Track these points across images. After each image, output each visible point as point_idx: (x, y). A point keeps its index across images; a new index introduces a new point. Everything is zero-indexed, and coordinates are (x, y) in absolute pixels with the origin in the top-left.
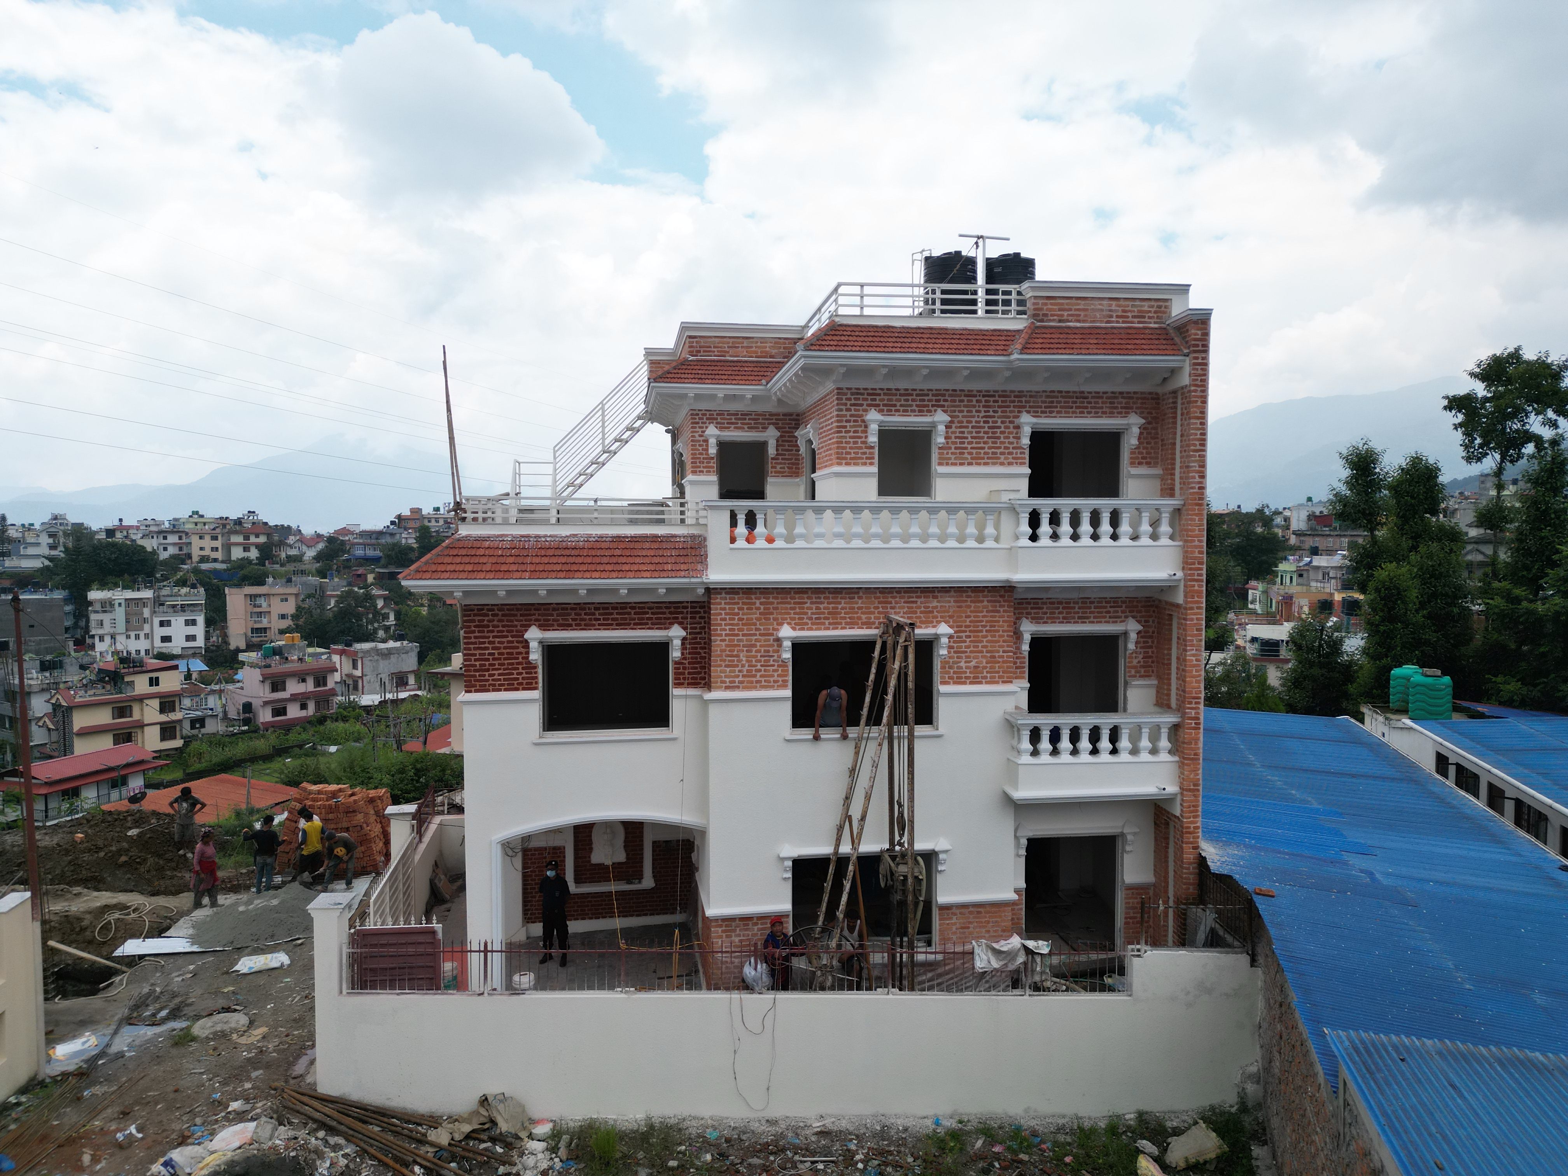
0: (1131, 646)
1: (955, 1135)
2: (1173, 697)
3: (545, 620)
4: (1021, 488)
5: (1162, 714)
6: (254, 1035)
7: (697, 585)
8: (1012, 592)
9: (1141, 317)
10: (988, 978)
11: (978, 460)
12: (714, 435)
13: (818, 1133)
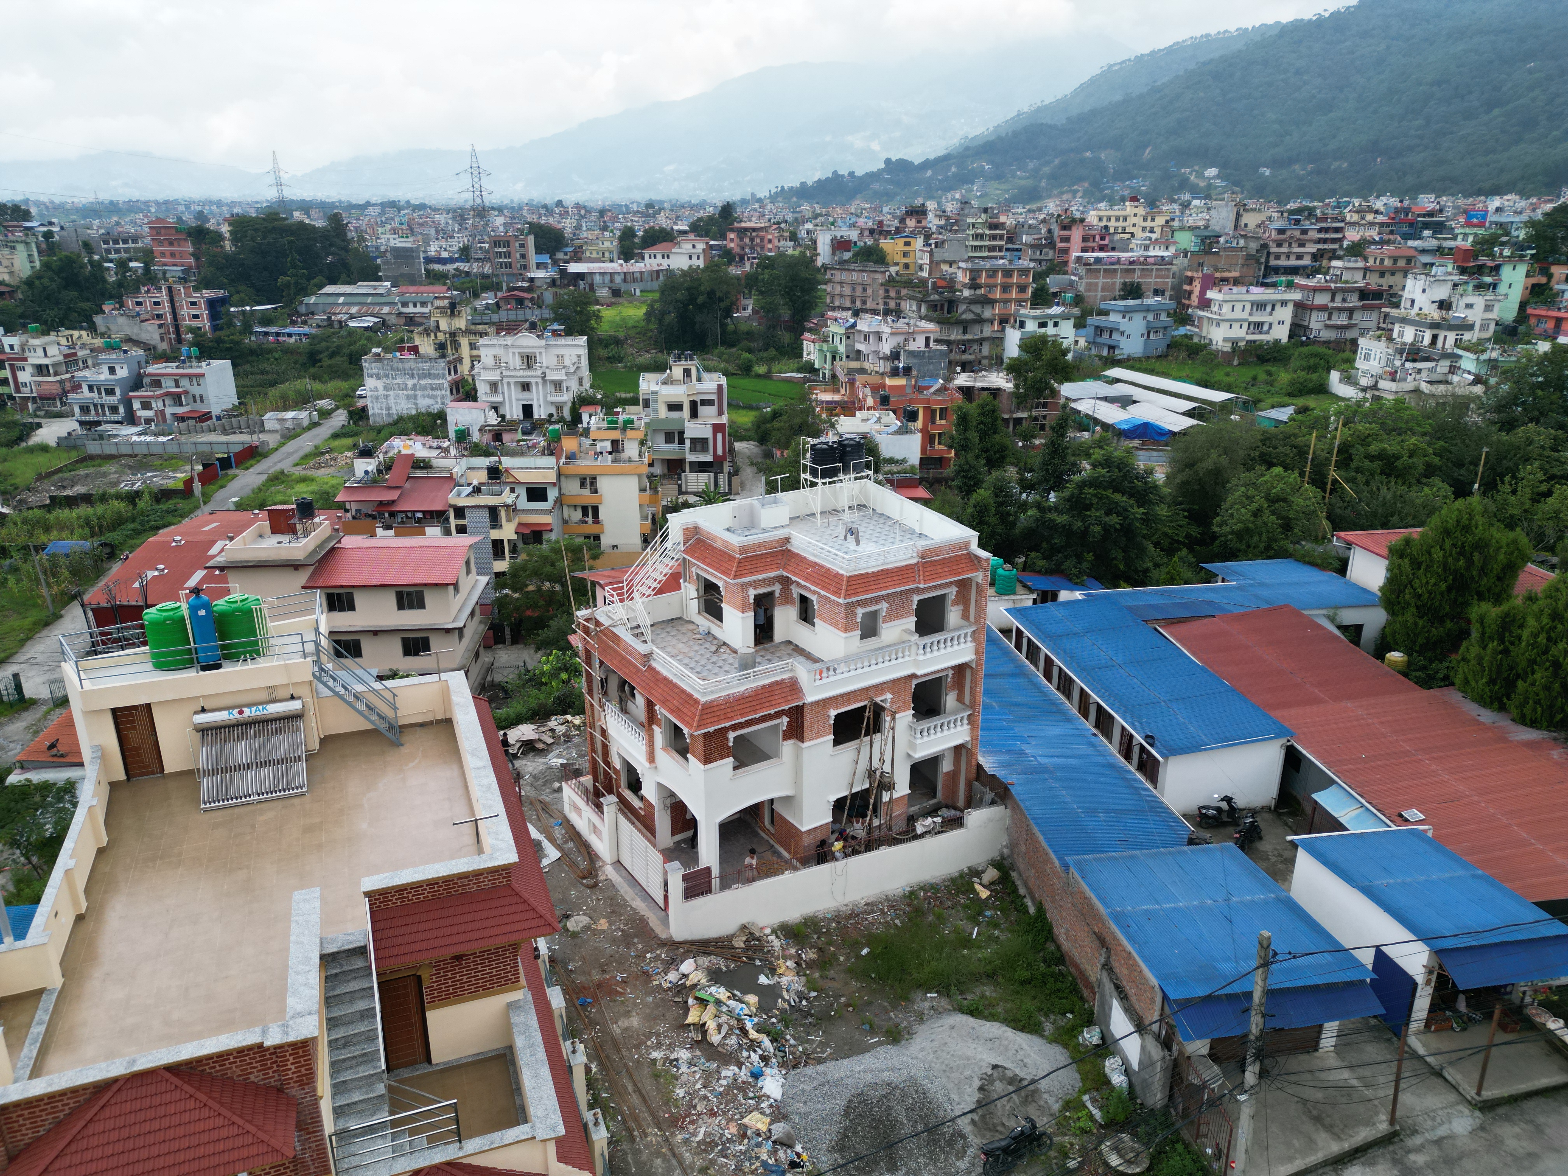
0: (948, 678)
1: (912, 893)
2: (967, 700)
3: (734, 728)
4: (912, 627)
5: (964, 710)
6: (603, 924)
7: (801, 703)
8: (914, 676)
9: (960, 549)
10: (922, 836)
11: (897, 618)
12: (752, 593)
13: (865, 904)
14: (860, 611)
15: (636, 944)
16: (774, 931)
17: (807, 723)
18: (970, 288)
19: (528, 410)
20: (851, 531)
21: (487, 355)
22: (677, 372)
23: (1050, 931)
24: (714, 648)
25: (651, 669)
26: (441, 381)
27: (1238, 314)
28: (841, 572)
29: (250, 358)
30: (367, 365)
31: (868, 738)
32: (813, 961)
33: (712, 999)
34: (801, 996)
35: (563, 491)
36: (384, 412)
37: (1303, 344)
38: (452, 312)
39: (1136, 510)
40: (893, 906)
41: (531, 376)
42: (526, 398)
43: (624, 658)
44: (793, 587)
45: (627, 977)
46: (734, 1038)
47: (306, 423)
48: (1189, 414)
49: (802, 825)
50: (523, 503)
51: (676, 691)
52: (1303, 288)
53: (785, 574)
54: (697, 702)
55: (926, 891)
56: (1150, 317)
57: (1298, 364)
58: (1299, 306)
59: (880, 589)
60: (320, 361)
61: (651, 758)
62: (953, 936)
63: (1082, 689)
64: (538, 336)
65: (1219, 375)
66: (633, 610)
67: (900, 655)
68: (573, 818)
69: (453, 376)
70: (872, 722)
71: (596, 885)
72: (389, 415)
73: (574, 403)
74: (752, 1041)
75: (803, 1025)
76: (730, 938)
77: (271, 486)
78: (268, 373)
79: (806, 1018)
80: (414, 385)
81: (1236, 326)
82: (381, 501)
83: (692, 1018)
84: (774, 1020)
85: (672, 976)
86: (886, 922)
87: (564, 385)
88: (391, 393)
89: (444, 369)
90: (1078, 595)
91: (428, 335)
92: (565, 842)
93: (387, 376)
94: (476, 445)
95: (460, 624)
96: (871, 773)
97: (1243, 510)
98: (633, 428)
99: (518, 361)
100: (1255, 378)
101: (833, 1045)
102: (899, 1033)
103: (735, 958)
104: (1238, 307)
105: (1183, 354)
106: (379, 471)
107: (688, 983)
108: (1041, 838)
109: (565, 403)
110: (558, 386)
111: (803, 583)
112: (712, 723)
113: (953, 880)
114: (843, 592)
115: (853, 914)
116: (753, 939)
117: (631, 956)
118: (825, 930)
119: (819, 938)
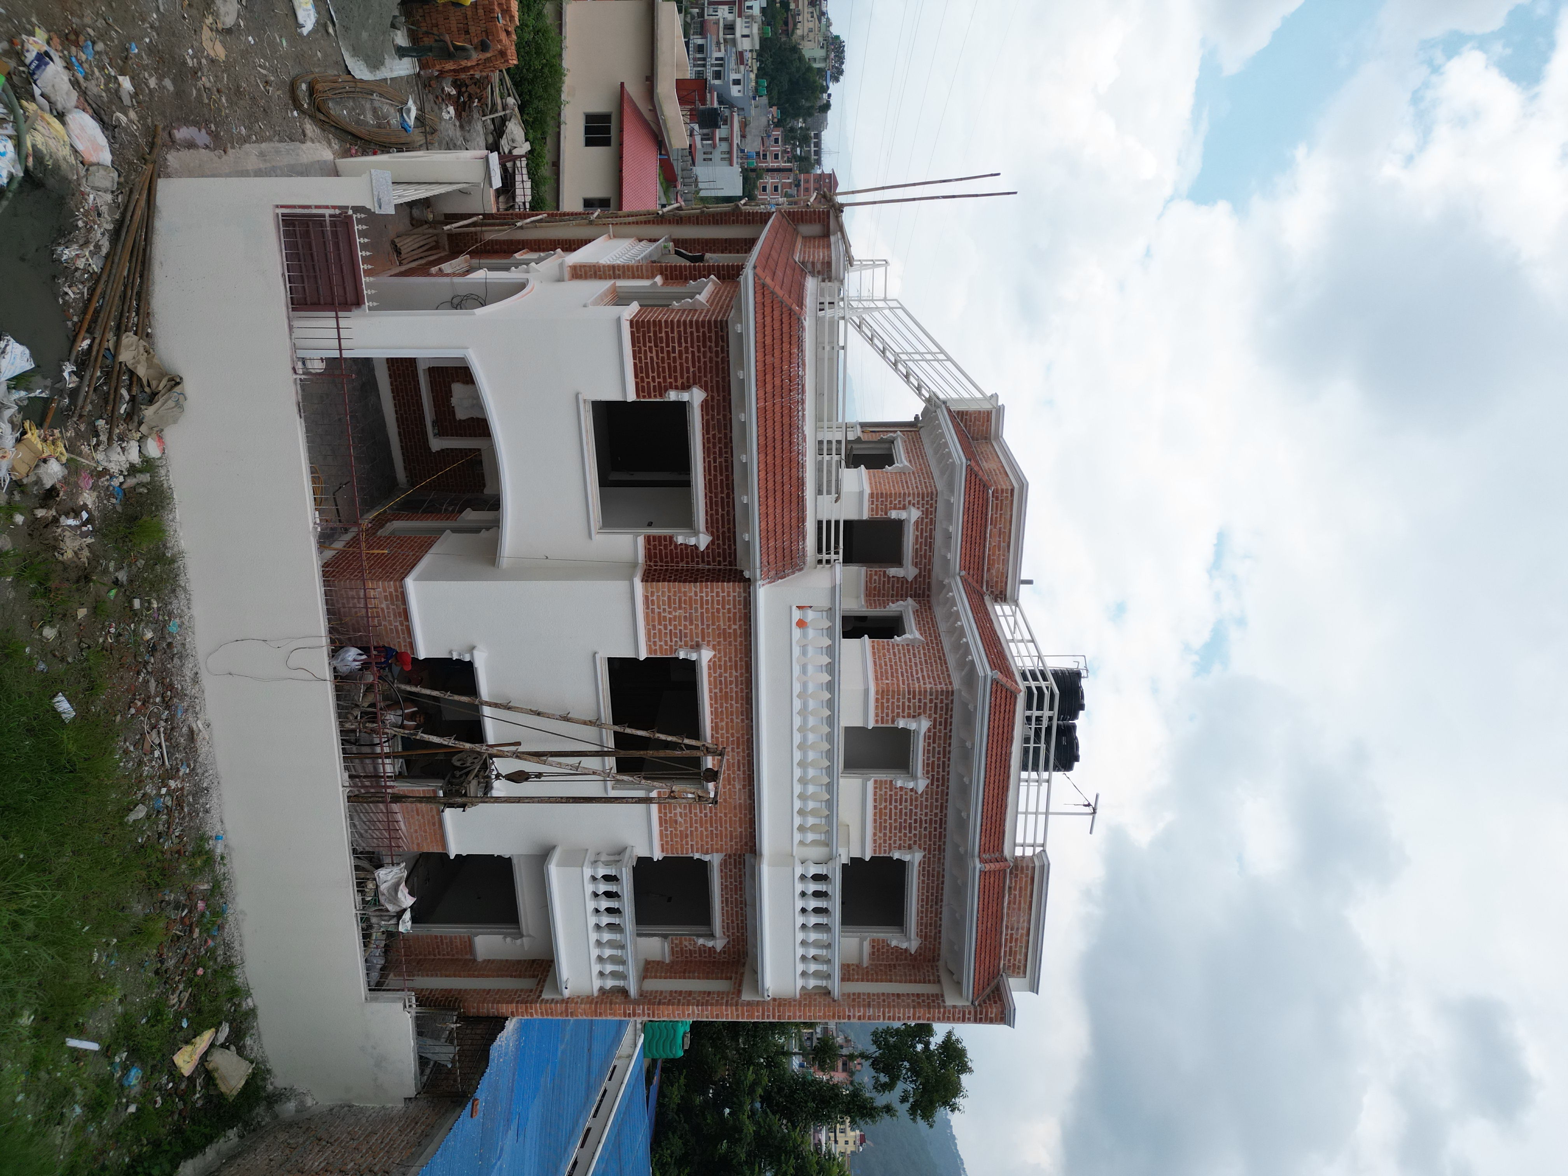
0: (701, 941)
1: (209, 859)
2: (657, 984)
4: (860, 851)
6: (213, 45)
7: (752, 575)
8: (756, 856)
9: (1010, 953)
10: (362, 882)
11: (881, 814)
12: (909, 515)
13: (191, 731)
14: (921, 726)
15: (160, 79)
16: (148, 465)
17: (692, 590)
32: (55, 547)
40: (180, 805)
49: (418, 579)
55: (206, 897)
61: (584, 271)
62: (79, 976)
67: (808, 821)
70: (651, 752)
71: (296, 104)
76: (147, 338)
85: (60, 82)
86: (140, 781)
92: (378, 110)
103: (92, 317)
107: (33, 108)
113: (228, 969)
114: (1002, 678)
115: (170, 694)
116: (133, 399)
117: (130, 39)
118: (137, 603)
119: (116, 582)
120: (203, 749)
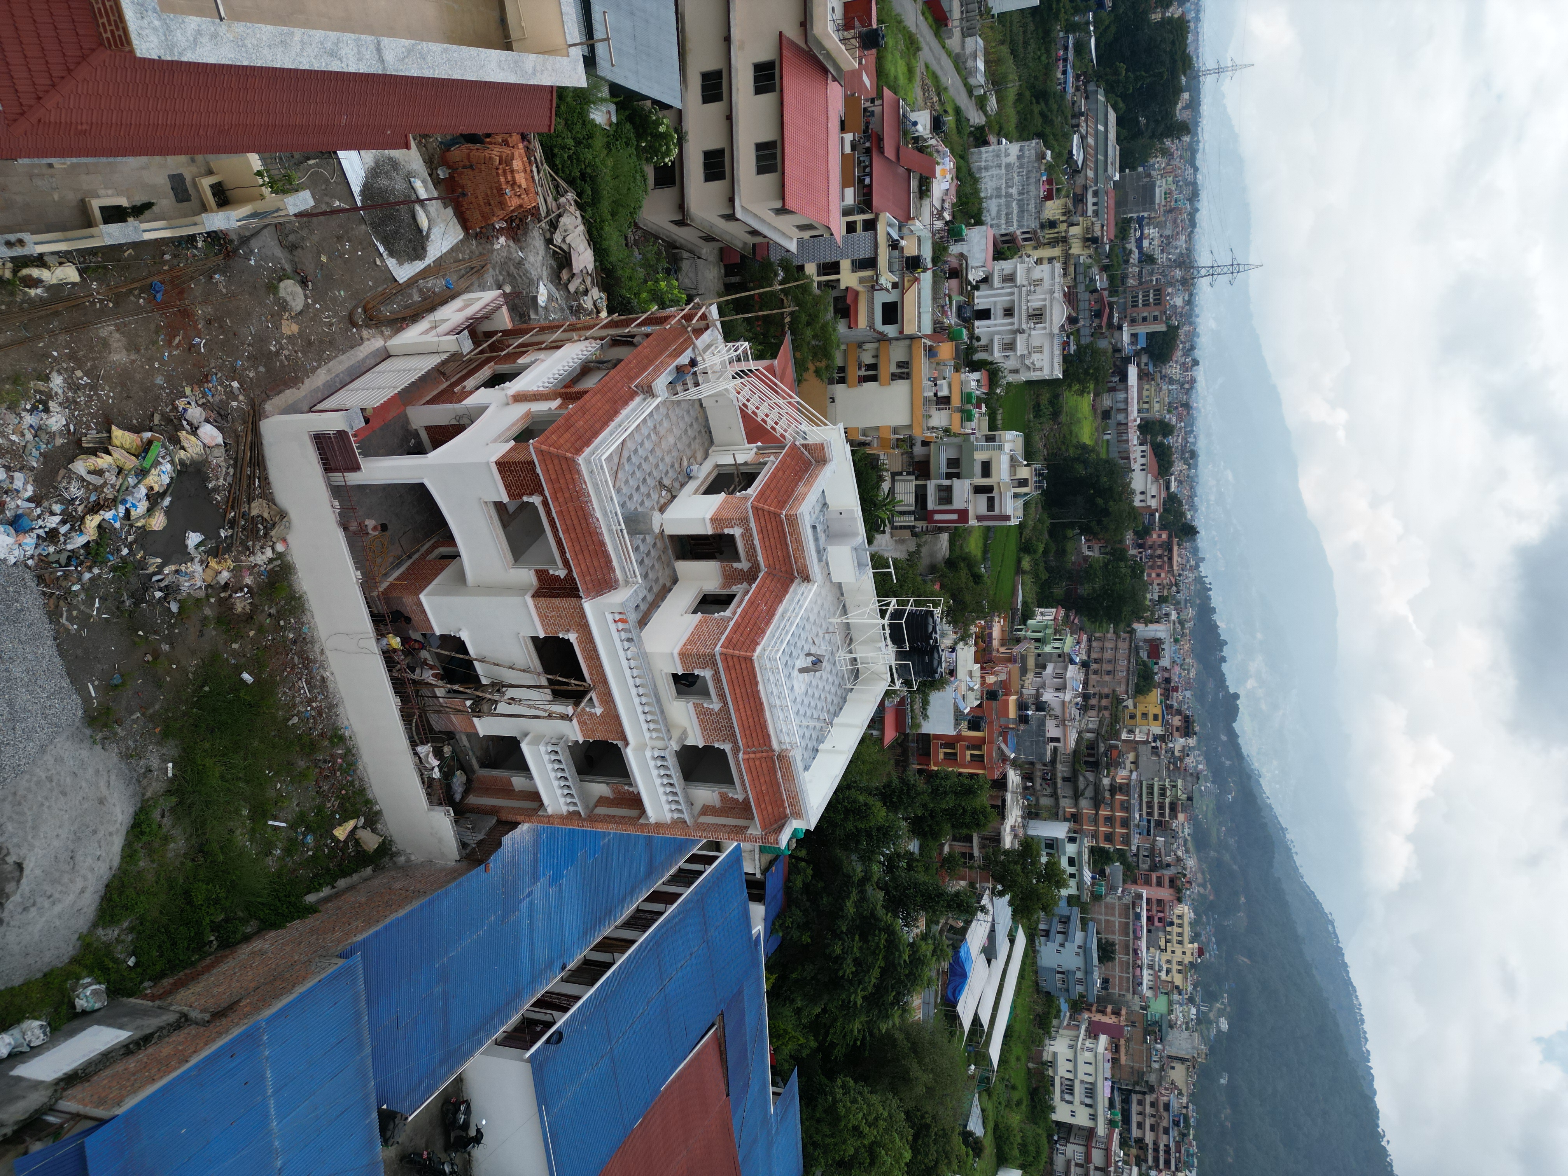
0: (626, 787)
1: (342, 738)
2: (601, 811)
3: (545, 503)
4: (691, 741)
5: (586, 807)
6: (290, 328)
7: (582, 594)
8: (627, 744)
9: (791, 805)
10: (416, 754)
11: (701, 722)
12: (737, 532)
13: (323, 678)
14: (707, 673)
15: (256, 369)
16: (280, 556)
17: (557, 601)
18: (1111, 785)
19: (985, 314)
20: (817, 663)
21: (1042, 272)
22: (1024, 473)
23: (275, 926)
24: (667, 482)
25: (632, 395)
26: (1015, 223)
27: (1082, 1069)
28: (759, 649)
29: (1040, 30)
30: (1033, 146)
31: (544, 682)
32: (232, 607)
33: (147, 464)
34: (170, 591)
35: (894, 343)
36: (983, 164)
37: (1049, 1137)
38: (1088, 240)
39: (861, 994)
40: (320, 714)
41: (1020, 319)
42: (998, 312)
43: (651, 362)
44: (745, 585)
45: (199, 353)
46: (81, 493)
47: (972, 81)
48: (976, 1021)
49: (426, 595)
50: (881, 298)
51: (597, 425)
52: (1110, 1137)
53: (761, 575)
54: (579, 451)
55: (342, 757)
56: (1079, 975)
57: (1029, 1134)
58: (1090, 1134)
59: (735, 700)
60: (1038, 103)
61: (520, 398)
62: (271, 794)
63: (633, 942)
64: (1063, 326)
65: (1017, 1050)
66: (718, 378)
67: (652, 726)
68: (457, 303)
69: (1020, 237)
70: (566, 688)
71: (354, 324)
72: (980, 169)
73: (991, 363)
74: (82, 519)
75: (118, 591)
76: (268, 497)
77: (904, 36)
78: (1025, 48)
79: (132, 596)
80: (1011, 195)
81: (1069, 1065)
82: (883, 140)
83: (118, 434)
84: (125, 551)
85: (195, 413)
86: (294, 705)
87: (1011, 353)
88: (1003, 171)
89: (1028, 227)
90: (758, 928)
91: (1064, 214)
92: (420, 291)
93: (1021, 166)
94: (945, 249)
95: (739, 214)
96: (498, 686)
97: (860, 1115)
98: (963, 420)
99: (1036, 304)
100: (1014, 1088)
101: (85, 633)
102: (106, 725)
103: (233, 502)
104: (1090, 1069)
105: (1039, 1009)
106: (916, 139)
107: (183, 434)
108: (402, 913)
109: (992, 354)
110: (1010, 346)
111: (747, 598)
112: (546, 471)
113: (362, 791)
114: (730, 651)
115: (307, 662)
116: (265, 528)
117: (236, 361)
118: (282, 623)
119: (270, 615)
120: (331, 686)
